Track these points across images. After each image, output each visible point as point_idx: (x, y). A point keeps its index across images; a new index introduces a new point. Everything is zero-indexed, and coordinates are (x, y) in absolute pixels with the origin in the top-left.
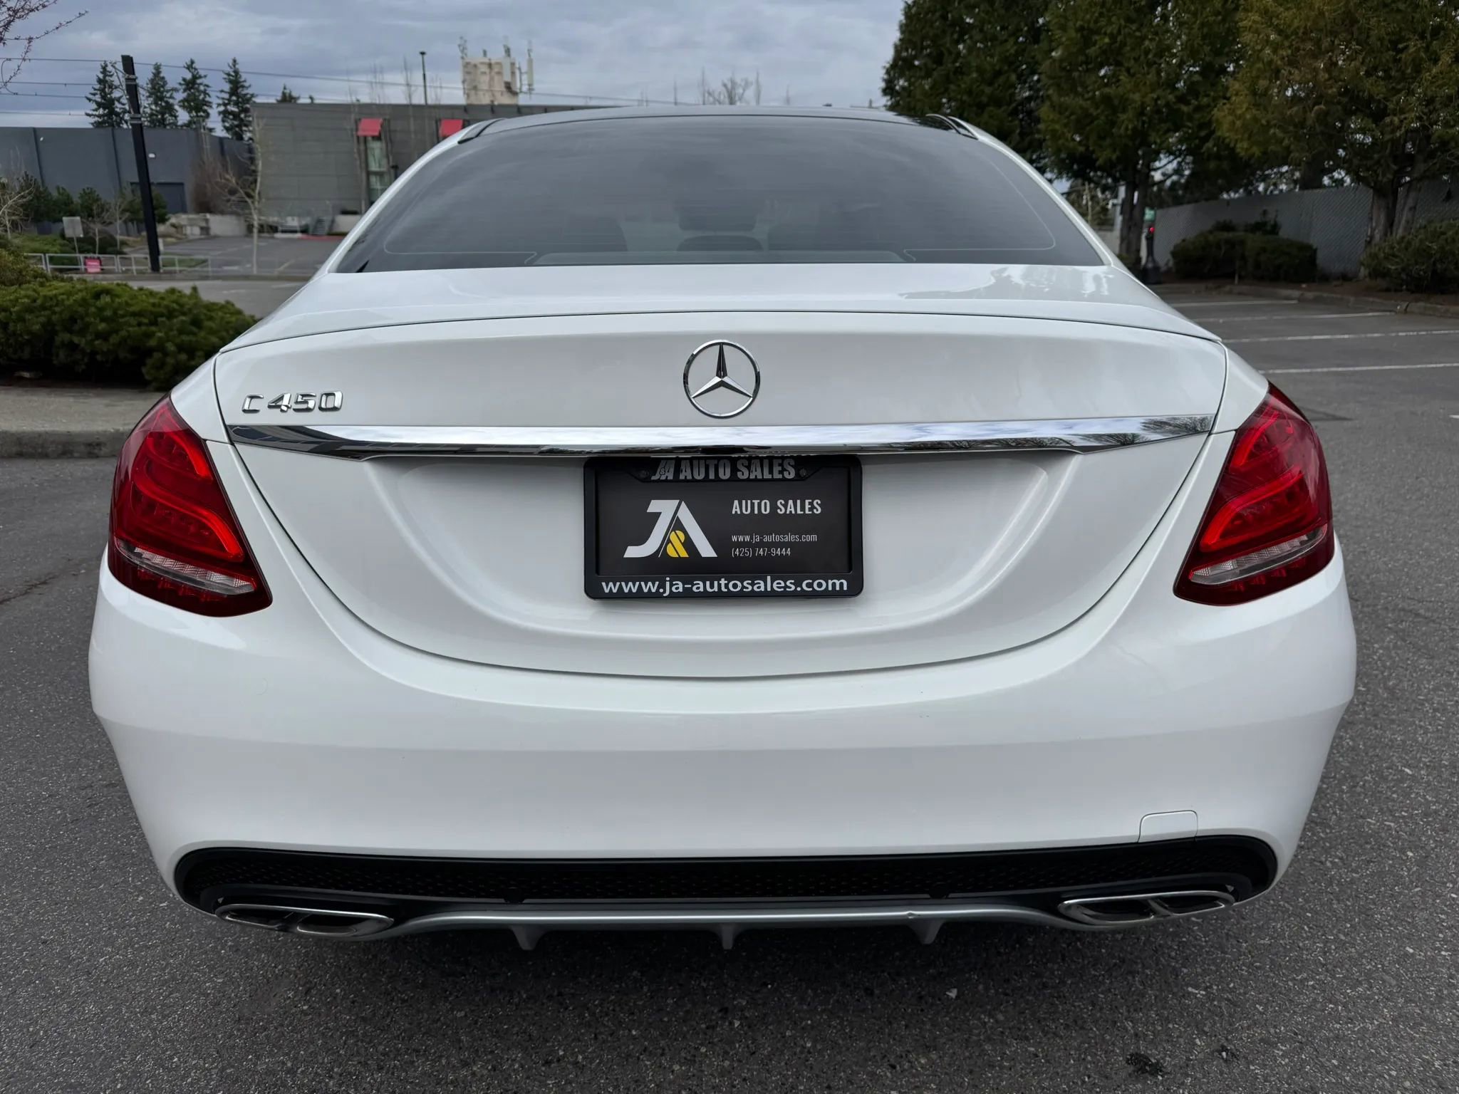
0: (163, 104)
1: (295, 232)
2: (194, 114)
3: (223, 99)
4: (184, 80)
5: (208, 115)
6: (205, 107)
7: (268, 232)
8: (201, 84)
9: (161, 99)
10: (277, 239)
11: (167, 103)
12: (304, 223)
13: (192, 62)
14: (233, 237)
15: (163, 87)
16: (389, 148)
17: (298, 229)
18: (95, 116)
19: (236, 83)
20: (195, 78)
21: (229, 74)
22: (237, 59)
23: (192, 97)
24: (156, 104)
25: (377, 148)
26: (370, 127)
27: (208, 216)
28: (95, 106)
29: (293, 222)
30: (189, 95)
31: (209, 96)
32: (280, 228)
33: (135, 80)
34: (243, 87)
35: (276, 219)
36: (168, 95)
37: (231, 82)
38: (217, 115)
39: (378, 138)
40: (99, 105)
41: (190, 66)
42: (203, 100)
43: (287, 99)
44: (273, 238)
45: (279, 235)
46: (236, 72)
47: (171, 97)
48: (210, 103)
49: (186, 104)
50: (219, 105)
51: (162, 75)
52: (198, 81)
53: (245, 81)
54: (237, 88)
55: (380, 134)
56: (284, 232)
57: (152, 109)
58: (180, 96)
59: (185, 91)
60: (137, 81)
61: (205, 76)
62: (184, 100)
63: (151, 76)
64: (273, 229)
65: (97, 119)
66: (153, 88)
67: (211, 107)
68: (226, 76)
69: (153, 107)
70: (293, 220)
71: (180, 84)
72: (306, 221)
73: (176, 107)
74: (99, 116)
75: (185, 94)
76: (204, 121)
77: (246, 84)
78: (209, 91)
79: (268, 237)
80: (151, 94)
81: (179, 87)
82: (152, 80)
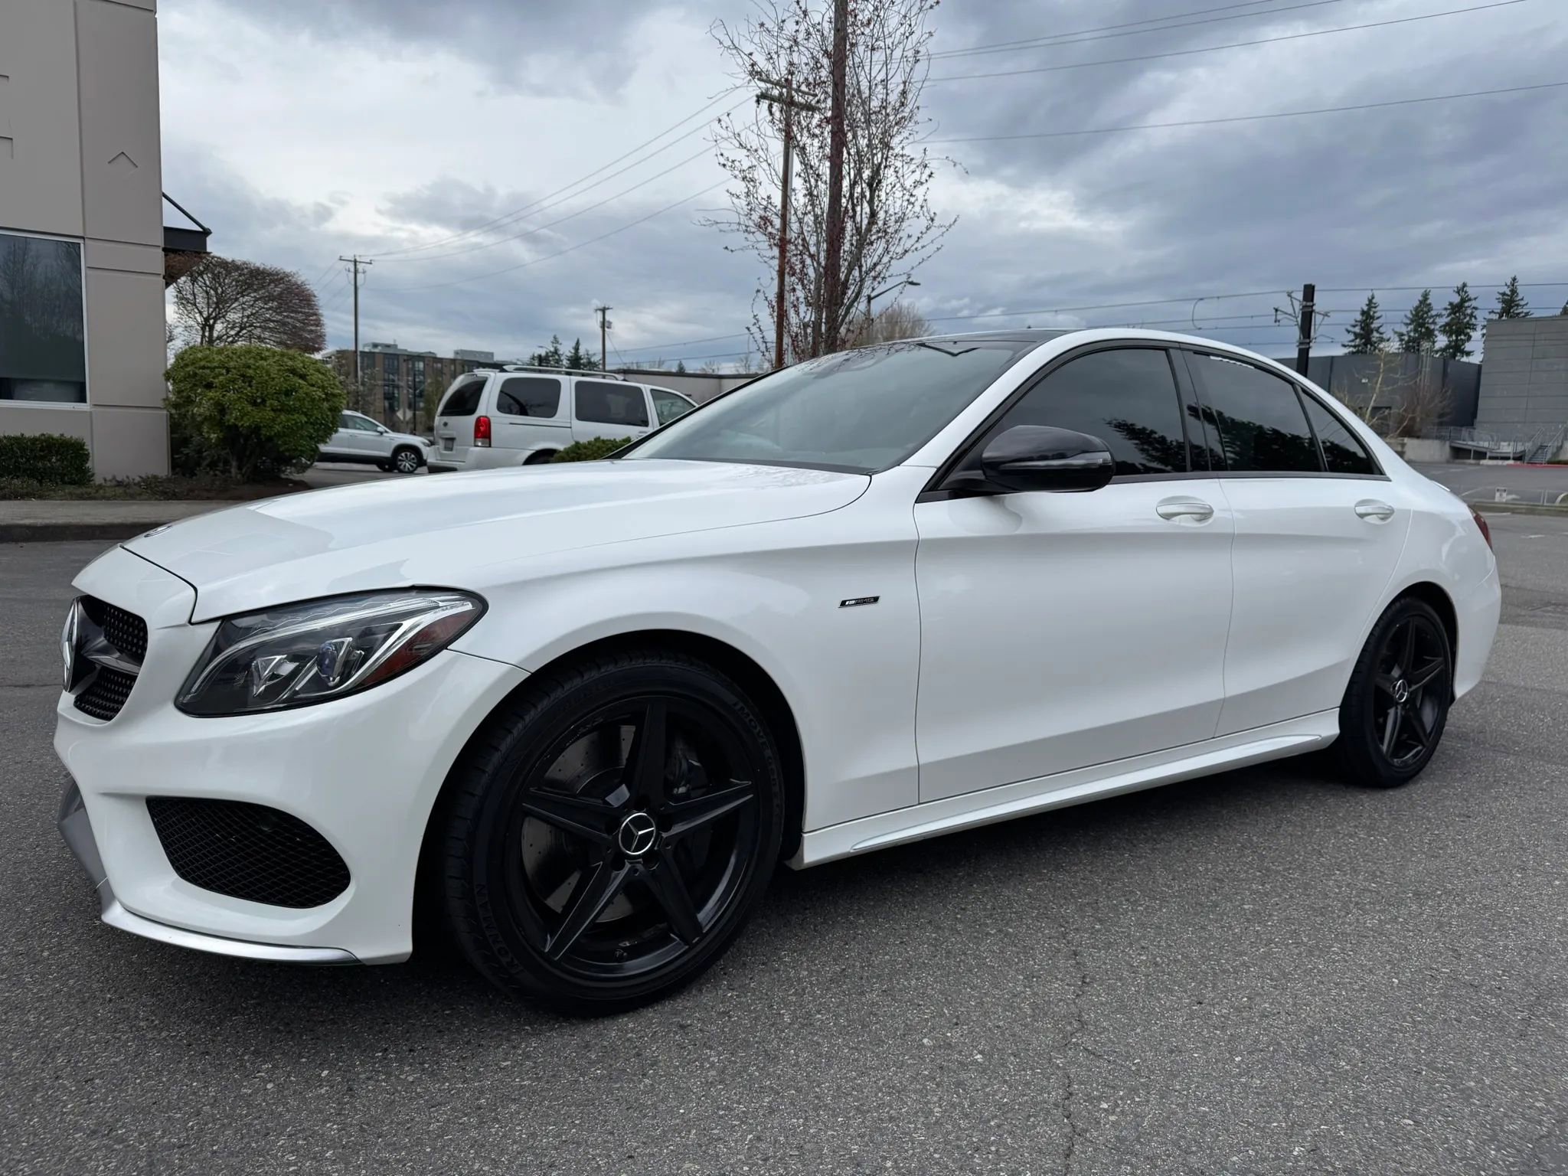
0: (1423, 330)
1: (1508, 458)
2: (1454, 338)
3: (1491, 320)
4: (1451, 304)
5: (1469, 338)
6: (1468, 331)
7: (1474, 459)
8: (1469, 307)
9: (1422, 325)
10: (1482, 465)
11: (1427, 328)
12: (1520, 448)
13: (1464, 285)
14: (1441, 463)
15: (1427, 313)
17: (1511, 456)
19: (1510, 303)
20: (1463, 301)
21: (1504, 294)
22: (1517, 277)
23: (1455, 321)
24: (1415, 330)
27: (1406, 440)
29: (1506, 448)
30: (1452, 319)
31: (1476, 318)
32: (1488, 455)
33: (1312, 306)
34: (1518, 305)
35: (1486, 444)
36: (1431, 321)
37: (1504, 301)
38: (1480, 337)
41: (1461, 290)
42: (1468, 322)
44: (1479, 464)
45: (1484, 462)
46: (1514, 292)
47: (1434, 323)
48: (1474, 325)
49: (1447, 329)
50: (1484, 327)
51: (1428, 302)
52: (1466, 304)
53: (1522, 299)
54: (1511, 307)
56: (1491, 458)
57: (1410, 336)
58: (1442, 321)
59: (1449, 315)
60: (1314, 308)
61: (1475, 299)
62: (1447, 324)
63: (1417, 303)
64: (1481, 455)
65: (1351, 349)
66: (1417, 315)
67: (1474, 329)
68: (1500, 296)
69: (1412, 334)
70: (1509, 445)
71: (1446, 309)
72: (1527, 446)
73: (1436, 333)
74: (1355, 346)
75: (1449, 318)
76: (1463, 344)
77: (1522, 303)
78: (1476, 313)
79: (1471, 464)
80: (1412, 321)
81: (1444, 312)
82: (1417, 308)
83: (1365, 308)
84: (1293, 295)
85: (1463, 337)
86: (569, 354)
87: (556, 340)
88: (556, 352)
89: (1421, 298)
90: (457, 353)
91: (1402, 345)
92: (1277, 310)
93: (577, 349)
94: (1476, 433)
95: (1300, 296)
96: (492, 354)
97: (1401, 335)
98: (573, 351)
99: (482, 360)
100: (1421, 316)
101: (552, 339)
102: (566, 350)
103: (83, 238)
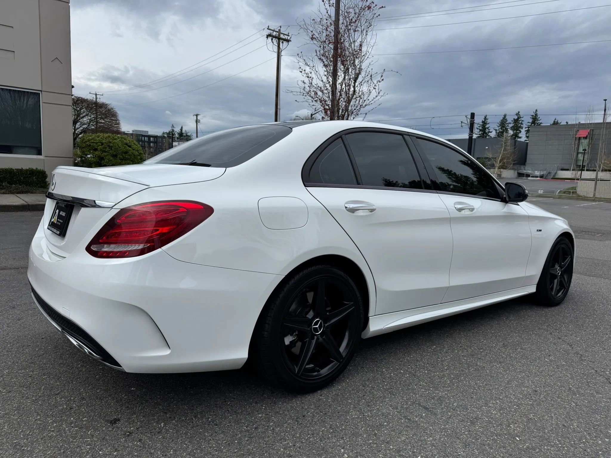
0: (504, 129)
1: (537, 177)
2: (515, 132)
3: (528, 125)
4: (514, 119)
5: (521, 132)
6: (520, 129)
7: (526, 177)
8: (520, 120)
9: (504, 127)
10: (529, 180)
12: (542, 173)
13: (519, 112)
14: (514, 178)
15: (505, 122)
16: (590, 142)
17: (539, 176)
19: (535, 119)
20: (518, 118)
21: (533, 116)
22: (538, 110)
23: (516, 125)
24: (501, 129)
25: (585, 142)
26: (583, 133)
27: (502, 170)
28: (479, 131)
29: (537, 173)
30: (514, 125)
31: (523, 125)
32: (531, 176)
33: (474, 121)
34: (538, 120)
35: (530, 172)
37: (533, 118)
38: (524, 131)
39: (586, 138)
40: (480, 130)
41: (518, 114)
42: (520, 126)
43: (556, 123)
44: (527, 179)
45: (529, 178)
46: (536, 115)
47: (508, 126)
48: (522, 127)
49: (513, 128)
50: (526, 128)
51: (506, 118)
52: (520, 119)
53: (539, 118)
54: (535, 121)
55: (587, 136)
56: (532, 177)
57: (499, 131)
58: (511, 125)
59: (513, 123)
61: (523, 117)
62: (513, 127)
63: (502, 119)
64: (528, 176)
65: (478, 135)
66: (502, 123)
67: (522, 129)
68: (531, 117)
69: (500, 130)
70: (538, 172)
71: (512, 121)
72: (544, 173)
73: (509, 130)
74: (480, 134)
75: (514, 124)
76: (518, 134)
77: (539, 119)
78: (523, 122)
79: (525, 179)
80: (500, 125)
81: (512, 122)
82: (502, 120)
83: (484, 120)
84: (467, 117)
85: (518, 131)
86: (178, 132)
87: (173, 126)
88: (173, 130)
89: (503, 117)
90: (133, 131)
91: (496, 134)
92: (462, 122)
93: (181, 130)
94: (526, 168)
95: (469, 117)
96: (148, 132)
97: (496, 130)
98: (180, 131)
99: (144, 134)
100: (503, 123)
101: (171, 126)
102: (177, 130)
103: (41, 91)
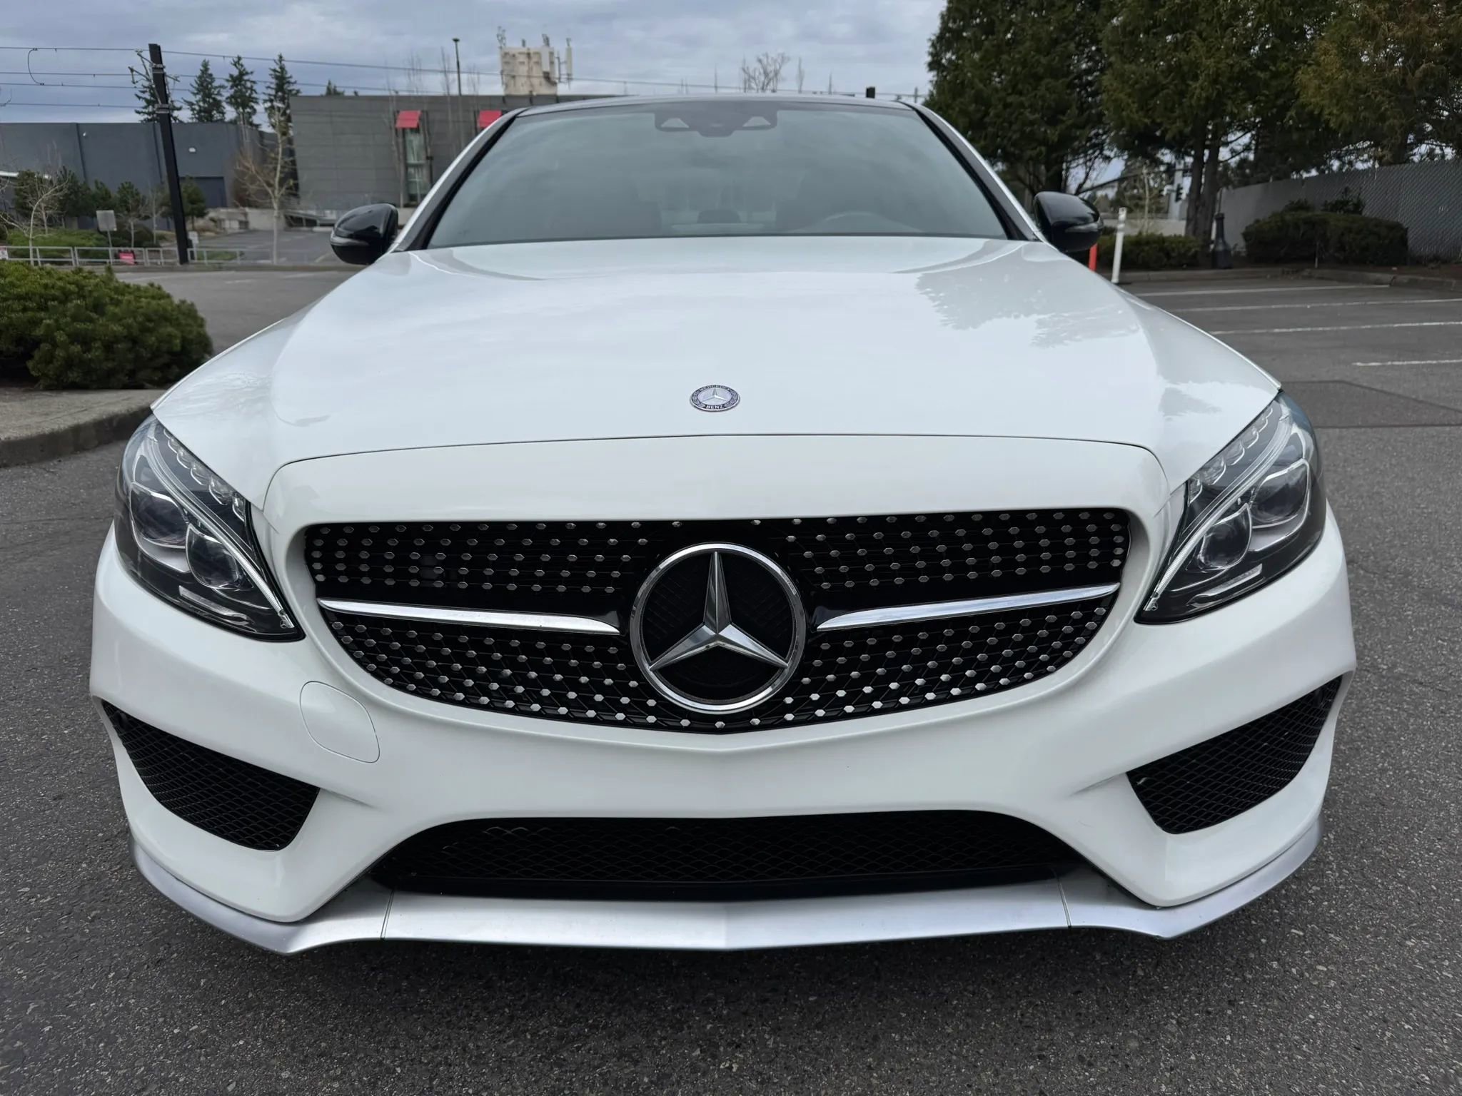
0: (211, 101)
2: (241, 110)
3: (270, 95)
4: (231, 76)
5: (255, 111)
6: (253, 104)
7: (307, 226)
8: (248, 80)
9: (209, 96)
11: (214, 99)
13: (239, 58)
15: (211, 83)
16: (427, 141)
18: (145, 113)
19: (281, 79)
20: (242, 74)
21: (275, 70)
22: (283, 55)
23: (239, 94)
24: (204, 101)
25: (416, 141)
26: (408, 119)
27: (247, 210)
28: (144, 104)
29: (331, 216)
30: (236, 92)
31: (256, 93)
32: (318, 222)
33: (162, 69)
34: (289, 82)
35: (314, 213)
36: (216, 92)
37: (277, 78)
38: (263, 110)
39: (416, 130)
40: (149, 103)
41: (237, 62)
42: (250, 96)
43: (332, 93)
44: (312, 232)
45: (317, 229)
46: (282, 68)
48: (256, 99)
49: (233, 100)
50: (265, 101)
51: (210, 72)
52: (246, 78)
53: (291, 77)
54: (284, 84)
55: (418, 126)
56: (322, 225)
57: (200, 106)
58: (227, 93)
59: (232, 87)
60: (165, 70)
61: (252, 73)
62: (232, 97)
63: (199, 73)
64: (311, 223)
65: (146, 116)
66: (201, 85)
67: (257, 103)
68: (272, 73)
69: (201, 104)
70: (332, 213)
71: (228, 81)
73: (224, 104)
74: (149, 114)
75: (233, 90)
76: (250, 117)
77: (292, 80)
78: (255, 87)
79: (304, 231)
80: (199, 91)
81: (226, 84)
82: (200, 77)
84: (142, 54)
85: (248, 110)
89: (202, 68)
91: (194, 114)
92: (132, 70)
94: (303, 203)
97: (191, 104)
100: (205, 83)
